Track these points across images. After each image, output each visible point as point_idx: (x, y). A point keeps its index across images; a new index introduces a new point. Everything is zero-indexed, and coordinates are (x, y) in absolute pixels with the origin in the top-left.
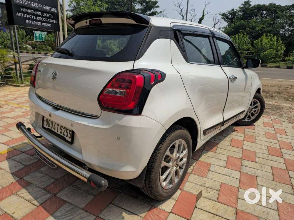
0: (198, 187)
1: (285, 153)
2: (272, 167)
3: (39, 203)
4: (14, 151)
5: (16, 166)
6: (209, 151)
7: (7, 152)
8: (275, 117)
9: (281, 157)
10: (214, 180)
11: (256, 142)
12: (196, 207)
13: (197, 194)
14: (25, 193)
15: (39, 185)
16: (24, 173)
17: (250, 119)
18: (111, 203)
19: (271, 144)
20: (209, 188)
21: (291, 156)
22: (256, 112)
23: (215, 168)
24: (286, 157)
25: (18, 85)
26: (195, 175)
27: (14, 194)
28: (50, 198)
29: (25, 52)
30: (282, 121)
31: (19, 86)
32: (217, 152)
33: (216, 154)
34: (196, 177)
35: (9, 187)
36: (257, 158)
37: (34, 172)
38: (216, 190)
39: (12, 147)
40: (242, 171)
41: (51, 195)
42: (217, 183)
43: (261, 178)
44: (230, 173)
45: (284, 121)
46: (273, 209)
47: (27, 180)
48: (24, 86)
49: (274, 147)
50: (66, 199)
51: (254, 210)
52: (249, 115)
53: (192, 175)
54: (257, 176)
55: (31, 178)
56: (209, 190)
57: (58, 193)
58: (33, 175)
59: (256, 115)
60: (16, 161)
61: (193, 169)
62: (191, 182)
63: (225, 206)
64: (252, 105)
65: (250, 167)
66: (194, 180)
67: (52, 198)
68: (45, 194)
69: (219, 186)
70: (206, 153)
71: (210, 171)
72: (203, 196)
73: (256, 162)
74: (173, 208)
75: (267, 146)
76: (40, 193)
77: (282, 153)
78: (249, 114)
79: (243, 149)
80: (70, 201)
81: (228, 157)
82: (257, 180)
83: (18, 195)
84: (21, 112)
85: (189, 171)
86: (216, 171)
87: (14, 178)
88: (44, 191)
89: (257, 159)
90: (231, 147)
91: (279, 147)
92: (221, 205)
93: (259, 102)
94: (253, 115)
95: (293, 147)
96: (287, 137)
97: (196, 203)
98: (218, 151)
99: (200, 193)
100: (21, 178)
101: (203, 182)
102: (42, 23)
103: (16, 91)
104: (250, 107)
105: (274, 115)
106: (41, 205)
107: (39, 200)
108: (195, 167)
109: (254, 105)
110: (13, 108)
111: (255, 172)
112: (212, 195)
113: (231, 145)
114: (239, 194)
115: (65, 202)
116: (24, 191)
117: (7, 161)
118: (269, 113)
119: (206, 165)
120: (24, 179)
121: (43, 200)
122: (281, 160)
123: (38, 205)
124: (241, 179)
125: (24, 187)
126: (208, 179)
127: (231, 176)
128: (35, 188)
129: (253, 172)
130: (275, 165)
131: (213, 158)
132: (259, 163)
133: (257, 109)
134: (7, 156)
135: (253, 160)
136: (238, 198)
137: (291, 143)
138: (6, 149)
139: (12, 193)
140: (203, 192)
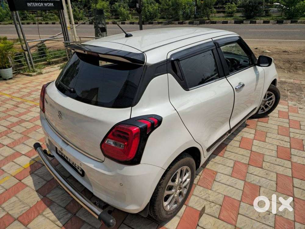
0: (202, 202)
1: (294, 155)
2: (277, 174)
3: (62, 224)
4: (36, 164)
5: (39, 181)
6: (217, 155)
7: (30, 166)
8: (293, 103)
9: (289, 160)
10: (217, 192)
11: (267, 141)
12: (198, 225)
13: (200, 210)
14: (49, 213)
15: (60, 204)
16: (47, 190)
17: (264, 110)
18: (122, 223)
19: (282, 142)
20: (212, 202)
21: (299, 157)
22: (270, 104)
23: (220, 177)
24: (295, 159)
25: (30, 74)
26: (200, 186)
27: (40, 215)
28: (71, 219)
29: (32, 23)
30: (300, 108)
31: (31, 76)
32: (224, 156)
33: (224, 159)
34: (201, 189)
35: (35, 206)
36: (264, 162)
37: (55, 188)
38: (218, 205)
39: (33, 160)
40: (247, 180)
41: (71, 215)
42: (220, 195)
43: (264, 189)
44: (235, 183)
45: (302, 109)
46: (270, 226)
47: (50, 198)
48: (36, 75)
49: (284, 146)
50: (84, 219)
51: (252, 227)
52: (263, 108)
53: (197, 186)
54: (260, 186)
55: (53, 195)
56: (213, 204)
57: (77, 212)
58: (55, 192)
59: (270, 107)
60: (38, 176)
61: (199, 179)
62: (196, 196)
63: (225, 224)
64: (266, 97)
65: (255, 175)
66: (199, 192)
67: (72, 218)
68: (66, 214)
69: (222, 199)
70: (214, 158)
71: (215, 181)
72: (205, 212)
73: (262, 168)
74: (177, 226)
75: (277, 146)
76: (62, 213)
77: (291, 154)
78: (262, 106)
79: (251, 151)
80: (87, 221)
81: (236, 162)
82: (260, 192)
83: (44, 216)
84: (37, 112)
85: (195, 182)
86: (221, 182)
87: (39, 196)
88: (65, 210)
89: (264, 164)
90: (240, 148)
91: (289, 147)
92: (222, 222)
93: (273, 94)
94: (266, 107)
95: (304, 146)
96: (301, 132)
97: (199, 220)
98: (227, 154)
99: (204, 209)
100: (45, 196)
101: (207, 195)
102: (43, 4)
103: (29, 83)
104: (264, 99)
105: (292, 100)
106: (63, 226)
107: (61, 220)
108: (201, 177)
109: (268, 97)
110: (29, 107)
111: (259, 181)
112: (215, 211)
113: (240, 147)
114: (240, 209)
115: (84, 222)
116: (48, 210)
117: (31, 176)
118: (287, 97)
119: (212, 174)
120: (47, 197)
121: (64, 221)
122: (288, 164)
123: (61, 227)
124: (245, 191)
125: (48, 206)
126: (212, 191)
127: (235, 187)
128: (58, 207)
129: (257, 181)
130: (280, 170)
131: (220, 164)
132: (265, 169)
133: (271, 101)
134: (30, 170)
135: (259, 166)
136: (239, 214)
137: (303, 140)
138: (28, 162)
139: (39, 214)
140: (206, 208)
